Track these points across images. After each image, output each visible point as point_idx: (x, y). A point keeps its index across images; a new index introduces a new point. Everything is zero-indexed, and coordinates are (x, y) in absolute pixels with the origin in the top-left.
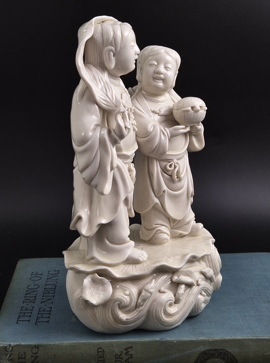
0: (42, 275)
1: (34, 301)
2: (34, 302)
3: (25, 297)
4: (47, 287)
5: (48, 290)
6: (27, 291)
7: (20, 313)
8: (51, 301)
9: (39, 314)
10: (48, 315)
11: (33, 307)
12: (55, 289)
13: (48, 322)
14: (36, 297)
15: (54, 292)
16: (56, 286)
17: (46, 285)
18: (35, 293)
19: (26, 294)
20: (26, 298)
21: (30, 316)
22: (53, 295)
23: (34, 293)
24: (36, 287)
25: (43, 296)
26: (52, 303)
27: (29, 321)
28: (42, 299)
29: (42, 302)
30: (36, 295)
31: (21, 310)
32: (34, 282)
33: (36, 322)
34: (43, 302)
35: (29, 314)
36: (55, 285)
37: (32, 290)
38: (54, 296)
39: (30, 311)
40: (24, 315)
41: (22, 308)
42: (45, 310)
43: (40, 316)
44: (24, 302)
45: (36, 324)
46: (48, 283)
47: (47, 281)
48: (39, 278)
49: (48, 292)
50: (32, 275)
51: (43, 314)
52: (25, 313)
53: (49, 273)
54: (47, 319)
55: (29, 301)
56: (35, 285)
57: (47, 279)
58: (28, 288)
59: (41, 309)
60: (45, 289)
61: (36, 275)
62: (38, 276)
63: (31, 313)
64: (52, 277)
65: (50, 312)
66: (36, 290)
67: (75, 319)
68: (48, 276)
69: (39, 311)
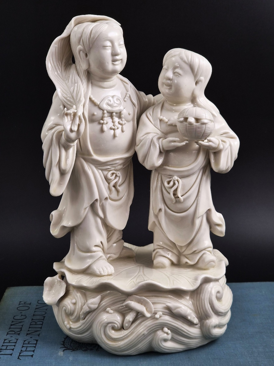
0: (30, 304)
1: (19, 333)
2: (19, 334)
3: (10, 328)
4: (35, 318)
5: (36, 321)
6: (13, 322)
7: (3, 346)
8: (38, 333)
9: (23, 347)
10: (32, 349)
11: (17, 340)
12: (43, 320)
13: (32, 356)
14: (21, 328)
15: (41, 323)
16: (44, 317)
17: (34, 315)
18: (21, 324)
19: (11, 325)
20: (11, 329)
21: (13, 350)
22: (40, 326)
23: (19, 324)
24: (23, 317)
25: (30, 328)
26: (39, 335)
27: (11, 355)
28: (28, 330)
29: (27, 334)
30: (22, 326)
31: (4, 343)
32: (21, 311)
33: (19, 356)
34: (29, 334)
35: (11, 347)
36: (43, 316)
37: (17, 321)
38: (41, 328)
39: (14, 344)
40: (7, 348)
41: (5, 340)
42: (30, 343)
43: (24, 349)
44: (8, 334)
45: (18, 358)
46: (36, 313)
47: (35, 312)
48: (27, 308)
49: (35, 323)
50: (19, 304)
51: (27, 347)
52: (7, 346)
53: (39, 302)
54: (32, 353)
55: (13, 333)
56: (22, 315)
57: (36, 309)
58: (13, 318)
59: (26, 342)
60: (32, 319)
61: (24, 305)
62: (26, 305)
63: (15, 346)
64: (41, 306)
65: (35, 345)
66: (22, 321)
67: (62, 353)
68: (37, 306)
69: (24, 344)
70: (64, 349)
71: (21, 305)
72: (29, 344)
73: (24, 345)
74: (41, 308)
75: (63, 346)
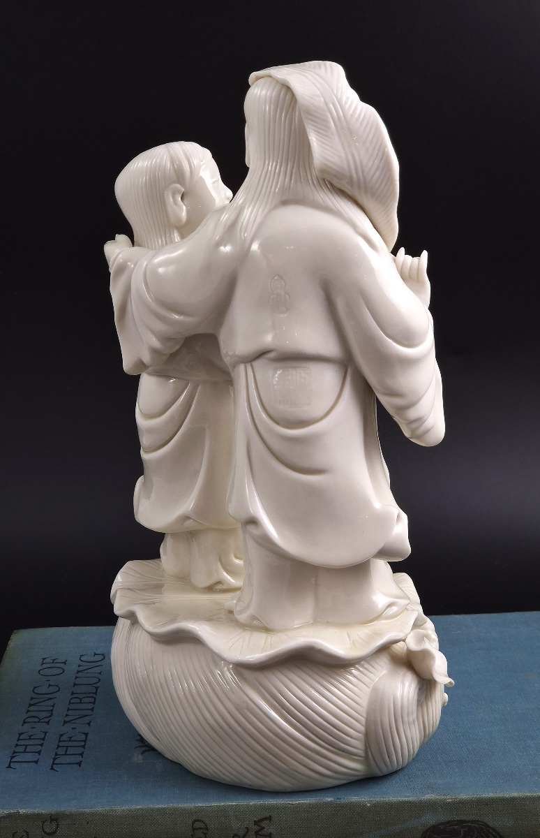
0: (65, 663)
1: (47, 720)
2: (48, 723)
3: (28, 711)
4: (77, 690)
5: (81, 696)
6: (32, 698)
7: (17, 745)
8: (87, 719)
9: (58, 746)
10: (79, 750)
11: (46, 733)
12: (96, 693)
13: (79, 764)
14: (52, 711)
15: (92, 700)
16: (97, 688)
17: (75, 685)
18: (50, 703)
19: (30, 705)
20: (30, 714)
21: (39, 753)
22: (90, 706)
23: (46, 703)
24: (52, 689)
25: (69, 709)
26: (89, 724)
27: (36, 762)
28: (67, 715)
29: (65, 722)
30: (53, 706)
31: (19, 740)
32: (48, 678)
33: (53, 764)
34: (69, 722)
35: (36, 747)
36: (96, 685)
37: (42, 696)
38: (92, 709)
39: (40, 742)
40: (25, 749)
41: (20, 734)
42: (72, 739)
43: (61, 751)
44: (24, 722)
45: (52, 769)
46: (79, 681)
47: (76, 678)
48: (59, 671)
49: (79, 701)
50: (43, 664)
51: (67, 747)
52: (27, 746)
53: (83, 658)
54: (79, 759)
55: (37, 720)
56: (50, 685)
57: (78, 672)
58: (33, 691)
59: (64, 738)
60: (73, 693)
61: (52, 665)
62: (58, 665)
63: (42, 745)
64: (88, 667)
65: (83, 743)
66: (51, 696)
67: (140, 757)
68: (79, 666)
69: (60, 741)
70: (144, 749)
71: (45, 666)
72: (70, 741)
73: (61, 744)
74: (89, 671)
75: (141, 744)
